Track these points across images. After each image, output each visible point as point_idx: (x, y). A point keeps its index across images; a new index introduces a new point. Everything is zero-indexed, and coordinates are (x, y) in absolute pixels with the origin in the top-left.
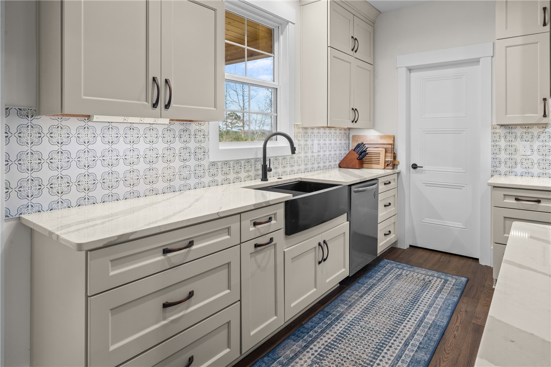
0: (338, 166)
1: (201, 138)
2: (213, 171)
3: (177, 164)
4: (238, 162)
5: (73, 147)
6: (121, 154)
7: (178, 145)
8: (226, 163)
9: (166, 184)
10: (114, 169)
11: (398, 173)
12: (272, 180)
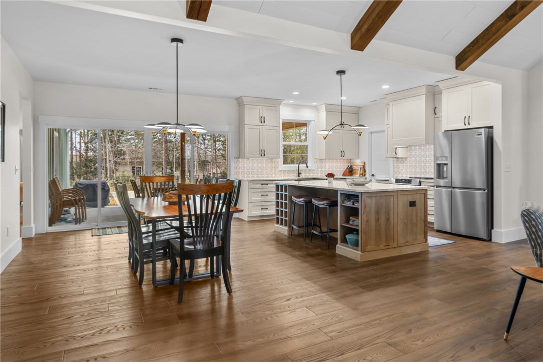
2: (280, 173)
3: (269, 170)
4: (289, 171)
8: (285, 171)
11: (366, 178)
12: (301, 177)
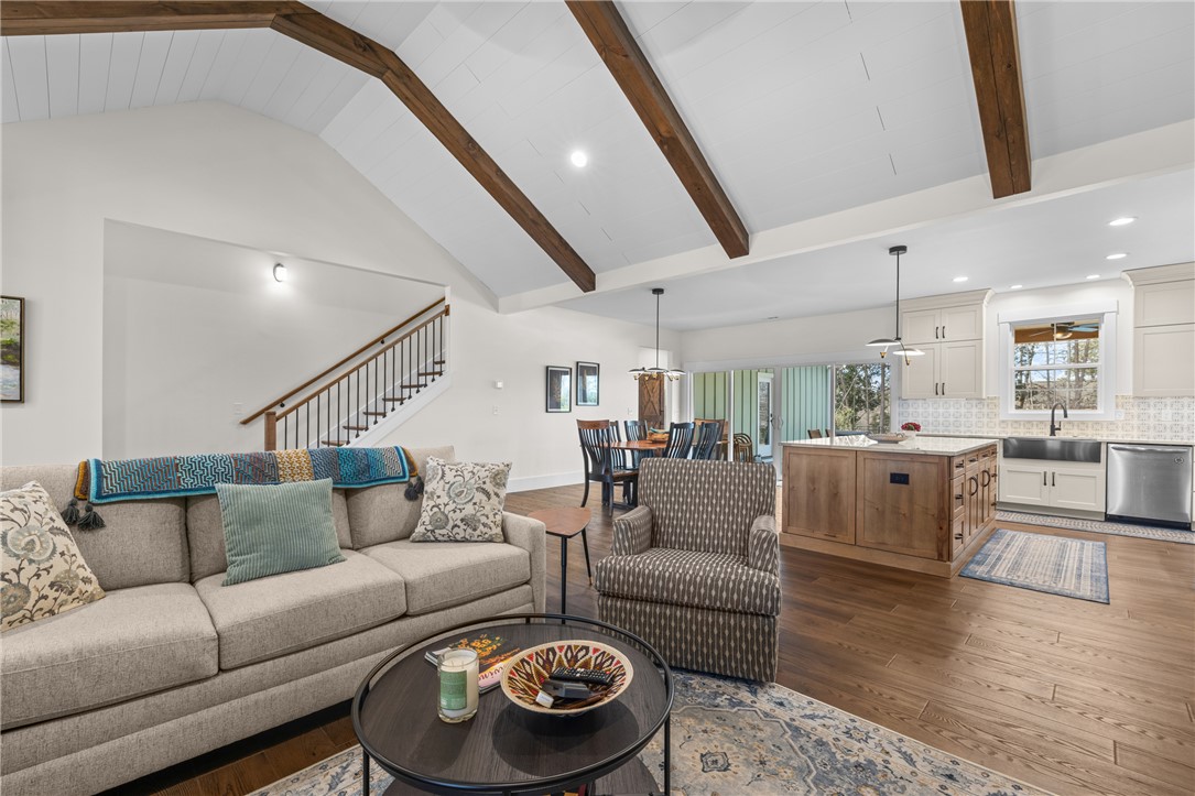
1: (993, 407)
2: (1004, 425)
4: (1029, 422)
8: (1016, 422)
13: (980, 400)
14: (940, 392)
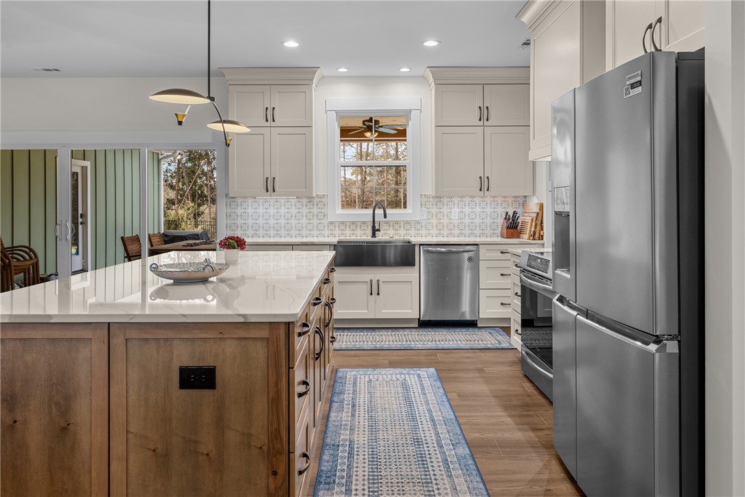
0: (499, 235)
1: (322, 206)
5: (250, 211)
6: (272, 214)
7: (305, 210)
9: (298, 232)
10: (268, 221)
13: (310, 198)
14: (270, 188)
